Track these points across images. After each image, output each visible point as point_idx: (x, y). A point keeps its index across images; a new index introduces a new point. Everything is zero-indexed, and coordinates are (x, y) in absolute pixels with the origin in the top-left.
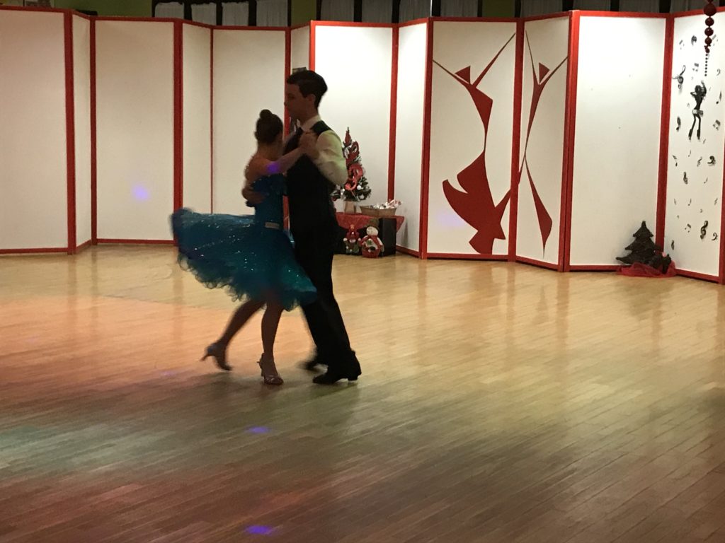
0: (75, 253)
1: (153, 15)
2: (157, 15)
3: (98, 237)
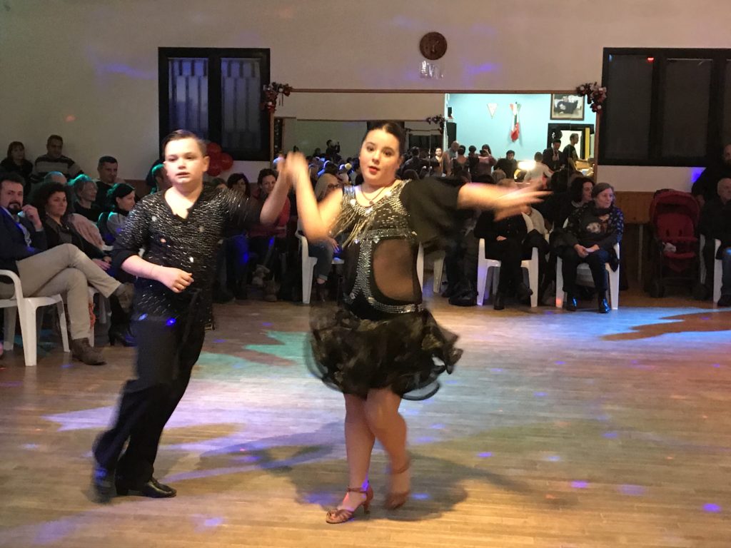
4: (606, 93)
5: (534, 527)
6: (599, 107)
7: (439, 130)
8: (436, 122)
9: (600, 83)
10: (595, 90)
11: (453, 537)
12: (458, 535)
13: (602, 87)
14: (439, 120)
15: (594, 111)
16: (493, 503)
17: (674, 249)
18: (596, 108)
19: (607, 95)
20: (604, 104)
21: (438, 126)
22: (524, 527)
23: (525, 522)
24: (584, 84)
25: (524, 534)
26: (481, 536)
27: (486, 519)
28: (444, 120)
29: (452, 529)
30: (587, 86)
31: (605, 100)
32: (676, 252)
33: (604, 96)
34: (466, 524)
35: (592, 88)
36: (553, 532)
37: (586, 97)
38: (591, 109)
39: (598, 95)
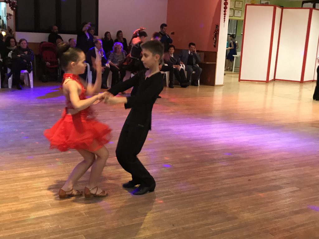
0: (268, 83)
1: (302, 7)
2: (303, 7)
3: (276, 78)
4: (17, 3)
5: (46, 173)
10: (12, 1)
11: (16, 184)
12: (17, 182)
15: (12, 10)
16: (25, 167)
17: (50, 64)
22: (42, 174)
23: (42, 172)
25: (43, 177)
26: (27, 181)
27: (26, 174)
29: (13, 181)
31: (16, 6)
32: (51, 65)
33: (16, 4)
34: (19, 177)
36: (54, 174)
37: (8, 4)
38: (11, 9)
39: (14, 3)
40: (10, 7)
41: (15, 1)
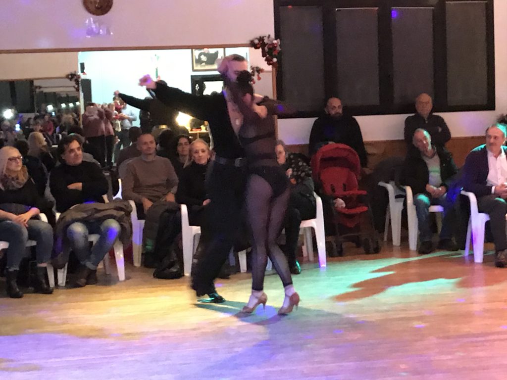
4: (280, 46)
6: (275, 60)
7: (74, 87)
8: (71, 79)
9: (273, 36)
10: (269, 43)
13: (276, 39)
14: (73, 76)
15: (269, 64)
18: (272, 61)
19: (281, 48)
20: (280, 56)
21: (73, 83)
24: (258, 37)
28: (79, 77)
30: (261, 39)
31: (280, 53)
33: (279, 49)
35: (266, 41)
37: (260, 50)
38: (266, 62)
39: (273, 48)
40: (265, 58)
41: (275, 42)
